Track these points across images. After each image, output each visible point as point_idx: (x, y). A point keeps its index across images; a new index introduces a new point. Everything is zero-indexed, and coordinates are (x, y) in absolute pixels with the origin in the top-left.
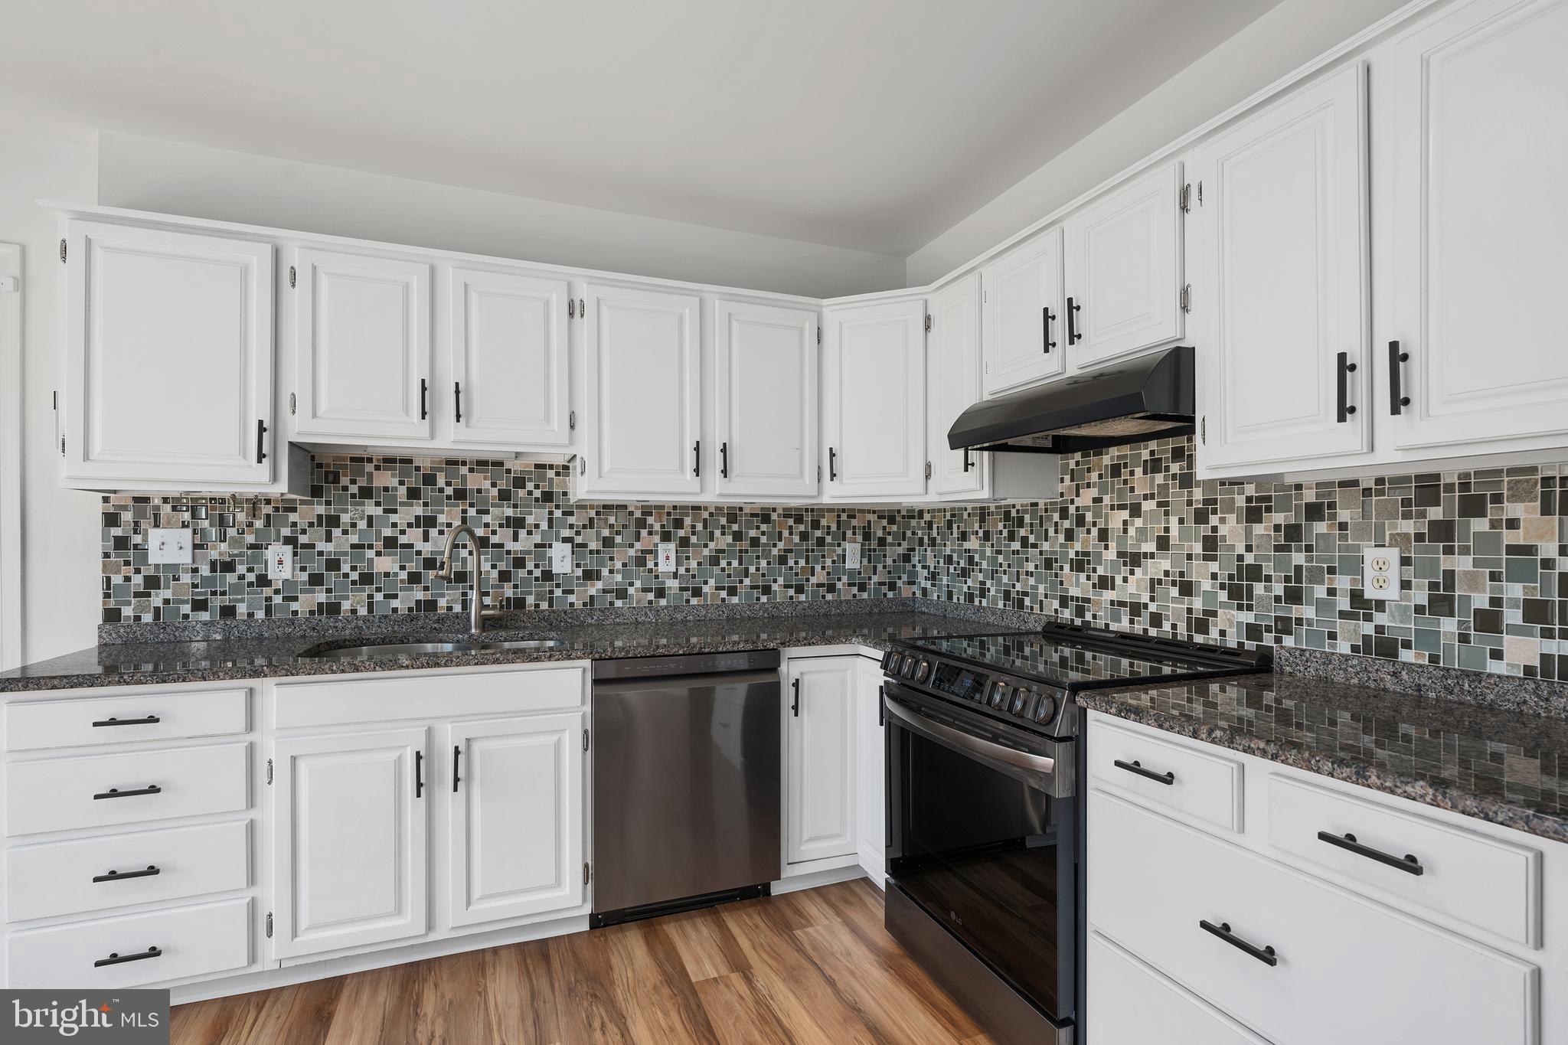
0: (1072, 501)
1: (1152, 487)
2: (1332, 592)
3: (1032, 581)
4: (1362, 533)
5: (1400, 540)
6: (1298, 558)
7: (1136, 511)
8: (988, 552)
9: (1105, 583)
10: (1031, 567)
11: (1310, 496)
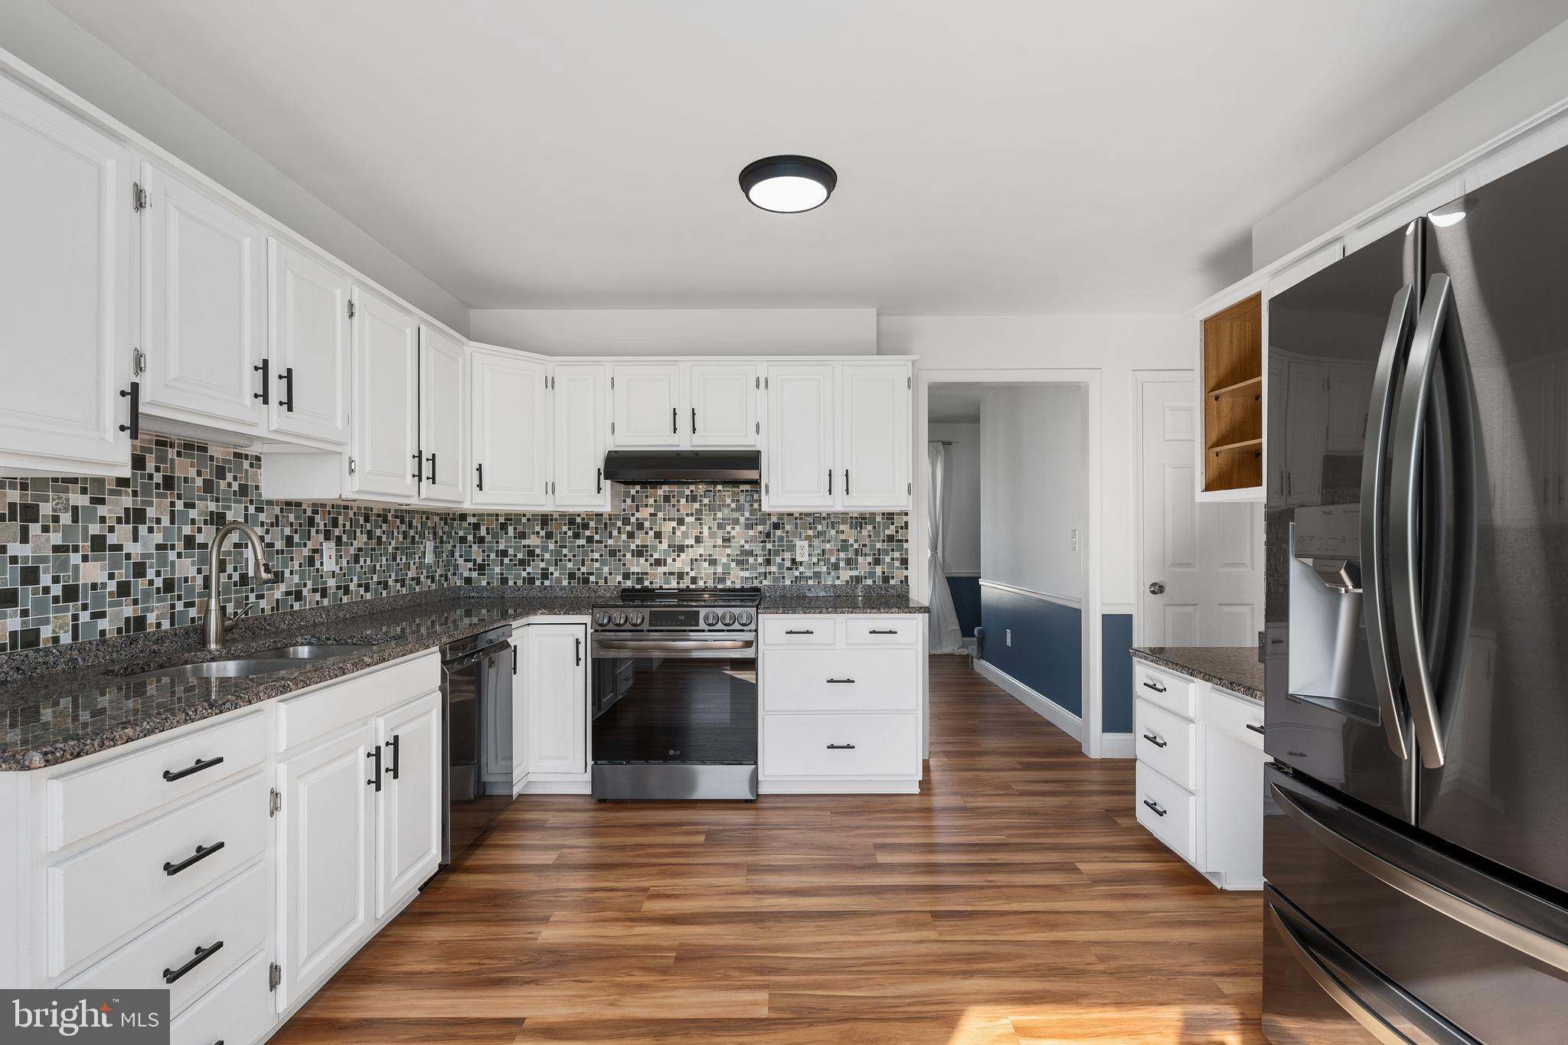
0: (633, 515)
1: (692, 510)
2: (783, 560)
3: (597, 565)
4: (795, 535)
5: (808, 538)
6: (769, 546)
7: (681, 522)
8: (552, 546)
9: (658, 563)
10: (596, 556)
11: (774, 519)
